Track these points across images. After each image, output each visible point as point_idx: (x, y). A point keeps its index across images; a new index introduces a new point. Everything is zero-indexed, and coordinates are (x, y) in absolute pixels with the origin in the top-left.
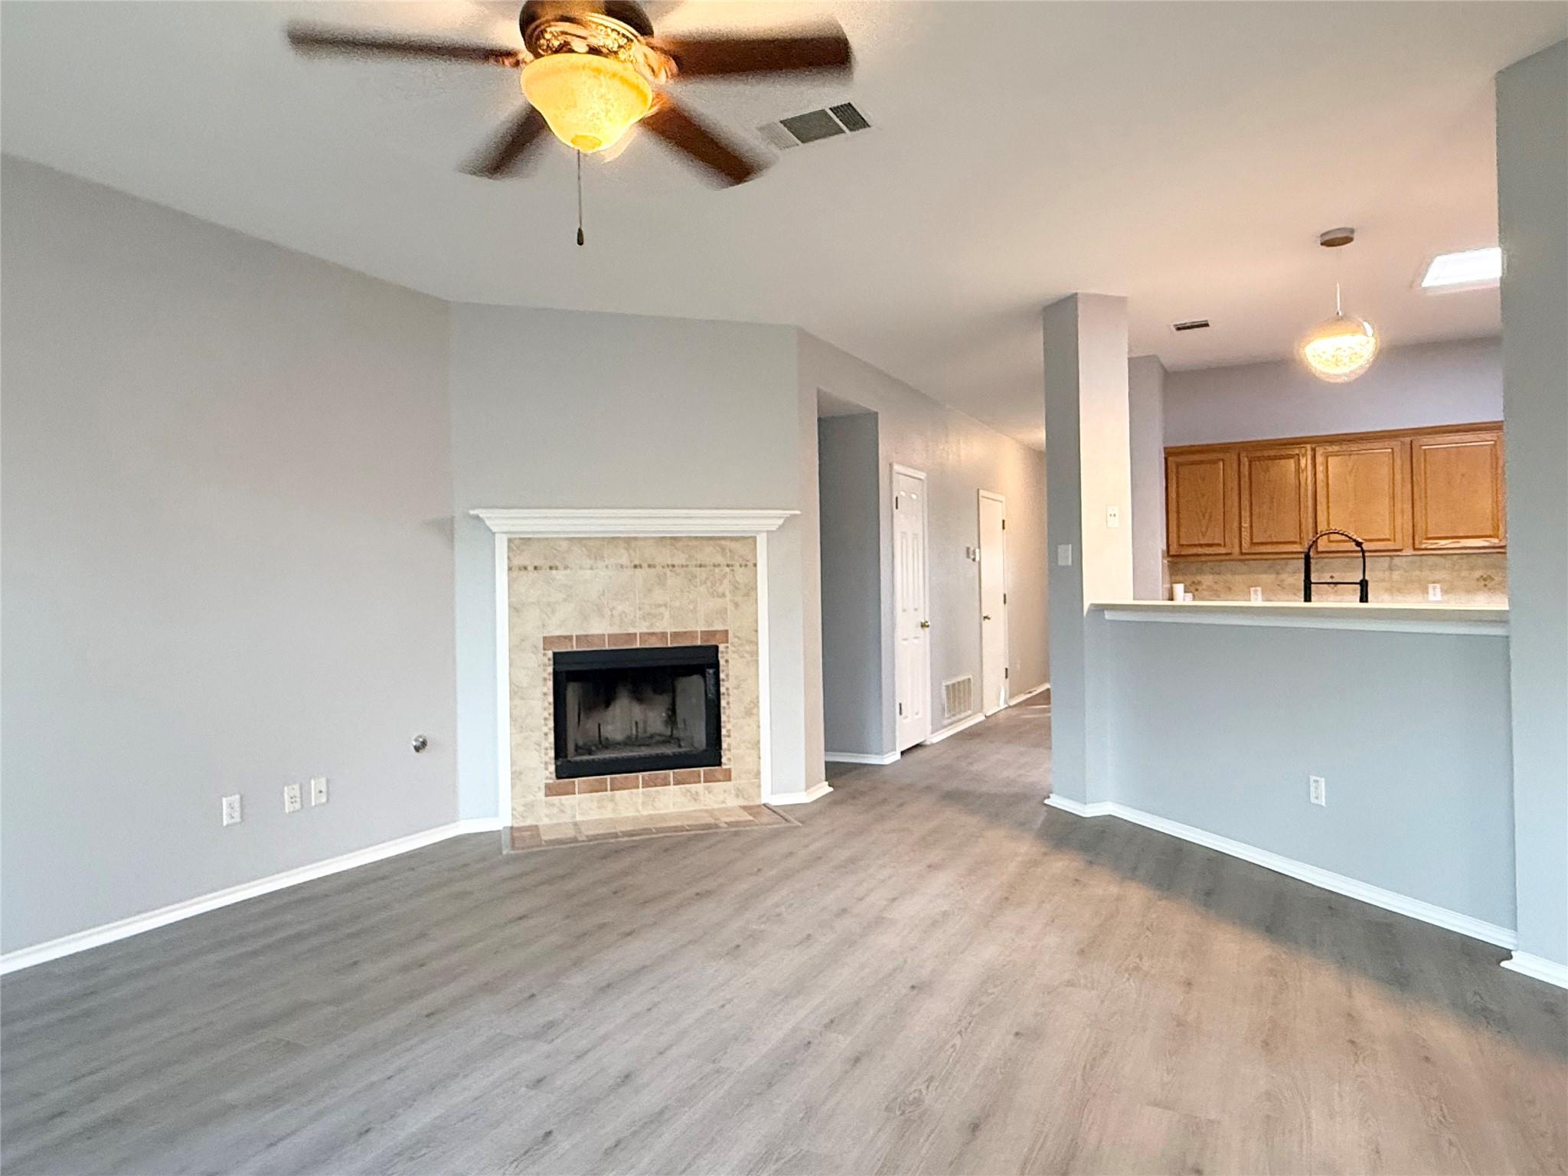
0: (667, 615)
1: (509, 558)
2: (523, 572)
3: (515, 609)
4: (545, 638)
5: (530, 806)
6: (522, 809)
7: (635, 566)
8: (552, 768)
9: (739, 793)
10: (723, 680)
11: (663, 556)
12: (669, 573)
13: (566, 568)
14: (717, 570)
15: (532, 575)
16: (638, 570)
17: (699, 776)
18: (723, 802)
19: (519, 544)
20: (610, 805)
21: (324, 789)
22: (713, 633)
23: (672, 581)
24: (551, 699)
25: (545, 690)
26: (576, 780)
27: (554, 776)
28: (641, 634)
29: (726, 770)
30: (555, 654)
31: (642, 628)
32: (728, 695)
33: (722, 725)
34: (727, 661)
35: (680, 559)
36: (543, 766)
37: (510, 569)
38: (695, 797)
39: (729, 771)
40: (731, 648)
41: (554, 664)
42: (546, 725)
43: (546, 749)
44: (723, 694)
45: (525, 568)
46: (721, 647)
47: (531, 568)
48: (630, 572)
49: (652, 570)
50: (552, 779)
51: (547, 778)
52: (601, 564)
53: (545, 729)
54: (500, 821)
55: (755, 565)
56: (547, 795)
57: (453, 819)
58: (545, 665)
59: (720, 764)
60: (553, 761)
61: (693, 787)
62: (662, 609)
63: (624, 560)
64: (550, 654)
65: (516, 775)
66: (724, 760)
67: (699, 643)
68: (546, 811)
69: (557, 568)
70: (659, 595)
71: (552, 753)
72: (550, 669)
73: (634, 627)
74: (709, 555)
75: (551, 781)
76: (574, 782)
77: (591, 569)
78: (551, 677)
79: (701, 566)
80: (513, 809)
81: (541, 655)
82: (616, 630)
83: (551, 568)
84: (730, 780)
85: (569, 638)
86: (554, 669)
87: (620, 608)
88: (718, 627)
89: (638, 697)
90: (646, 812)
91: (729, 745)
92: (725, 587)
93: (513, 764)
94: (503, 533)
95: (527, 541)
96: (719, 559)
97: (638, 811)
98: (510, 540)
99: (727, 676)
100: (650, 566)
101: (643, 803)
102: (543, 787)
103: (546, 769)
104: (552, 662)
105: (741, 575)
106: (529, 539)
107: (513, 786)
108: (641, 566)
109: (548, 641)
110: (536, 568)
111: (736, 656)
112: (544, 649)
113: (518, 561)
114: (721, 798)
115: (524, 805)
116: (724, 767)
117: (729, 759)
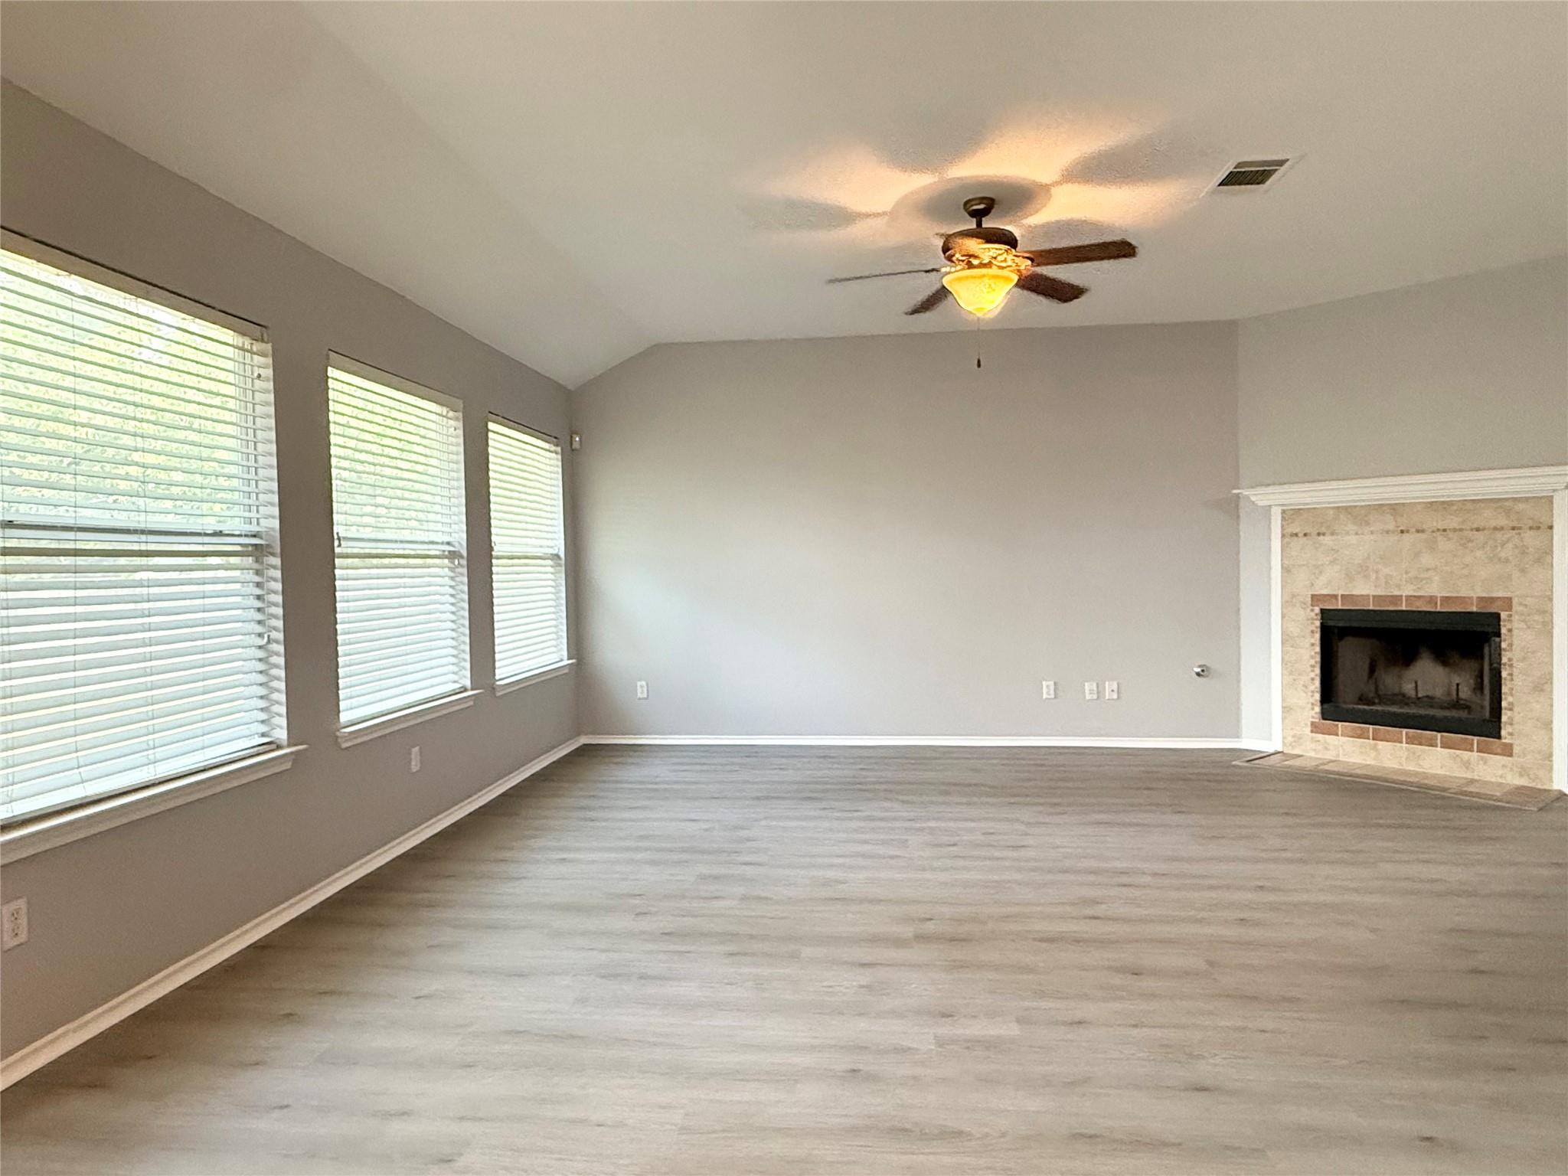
0: (1436, 578)
1: (1282, 526)
2: (1295, 538)
3: (1286, 570)
4: (1313, 596)
5: (1298, 739)
6: (1290, 739)
7: (1402, 532)
8: (1318, 709)
9: (1523, 772)
10: (1505, 650)
11: (1434, 521)
12: (1439, 539)
13: (1332, 534)
14: (1498, 535)
15: (1302, 540)
16: (1405, 535)
17: (1472, 745)
18: (1501, 777)
19: (1290, 515)
20: (1373, 754)
21: (1116, 690)
22: (1492, 600)
23: (1443, 544)
24: (1318, 649)
25: (1313, 641)
26: (1340, 724)
27: (1319, 716)
28: (1408, 597)
29: (1505, 745)
30: (1322, 610)
31: (1408, 591)
32: (1511, 666)
33: (1503, 696)
34: (1510, 630)
35: (1453, 522)
36: (1310, 706)
37: (1283, 536)
38: (1467, 765)
39: (1511, 745)
40: (1515, 618)
41: (1322, 618)
42: (1313, 671)
43: (1313, 692)
44: (1505, 664)
45: (1296, 535)
46: (1503, 615)
47: (1300, 535)
48: (1394, 538)
49: (1423, 536)
50: (1317, 719)
51: (1313, 717)
52: (1367, 529)
53: (1312, 675)
54: (1270, 743)
55: (1551, 527)
56: (1312, 732)
57: (1237, 735)
58: (1313, 619)
59: (1499, 737)
60: (1319, 704)
61: (1466, 755)
62: (1431, 573)
63: (1391, 526)
64: (1317, 610)
65: (1286, 710)
66: (1503, 733)
67: (1474, 609)
68: (1313, 746)
69: (1324, 534)
70: (1427, 560)
71: (1318, 696)
72: (1318, 623)
73: (1400, 590)
74: (1489, 518)
75: (1317, 720)
76: (1337, 725)
77: (1357, 534)
78: (1319, 630)
79: (1478, 530)
80: (1284, 738)
81: (1308, 610)
82: (1380, 592)
83: (1319, 534)
84: (1511, 755)
85: (1335, 596)
86: (1322, 624)
87: (1386, 571)
88: (1500, 594)
89: (1442, 658)
90: (1411, 767)
91: (1511, 718)
92: (1507, 552)
93: (1283, 700)
94: (1276, 505)
95: (1298, 512)
96: (1502, 521)
97: (1401, 764)
98: (1284, 512)
99: (1510, 645)
100: (1418, 531)
101: (1407, 758)
102: (1309, 724)
103: (1313, 709)
104: (1319, 617)
105: (1529, 537)
106: (1300, 509)
107: (1284, 719)
108: (1408, 531)
109: (1315, 598)
110: (1305, 535)
111: (1523, 625)
112: (1312, 605)
113: (1289, 530)
114: (1500, 772)
115: (1293, 736)
116: (1503, 741)
117: (1511, 734)
